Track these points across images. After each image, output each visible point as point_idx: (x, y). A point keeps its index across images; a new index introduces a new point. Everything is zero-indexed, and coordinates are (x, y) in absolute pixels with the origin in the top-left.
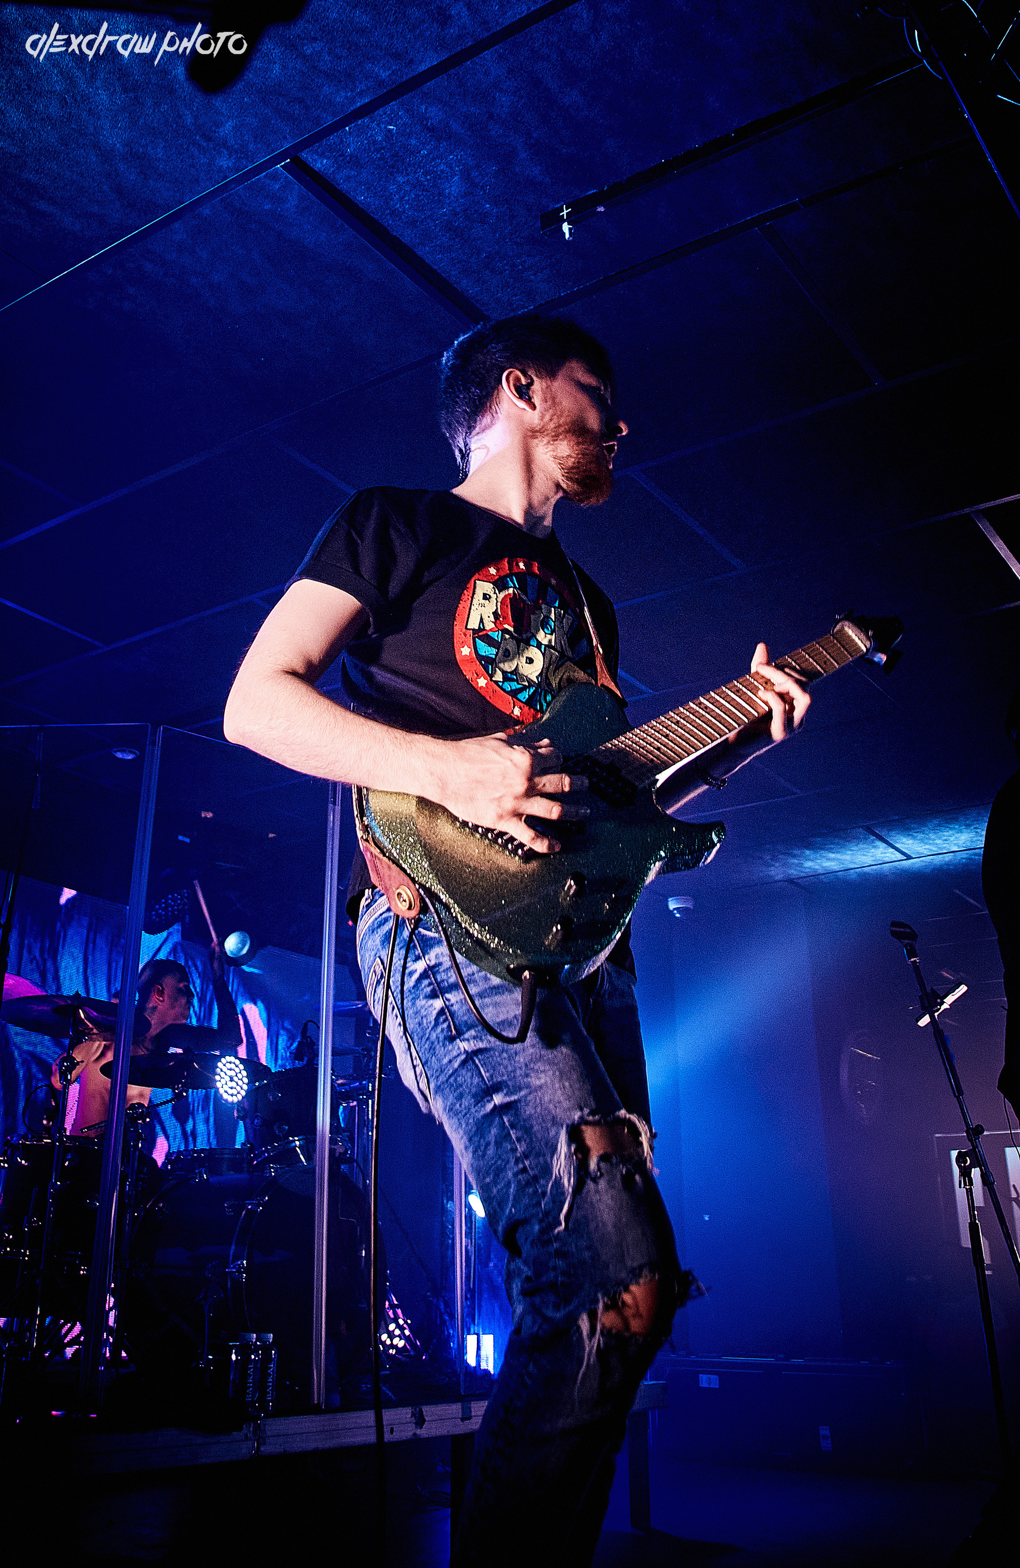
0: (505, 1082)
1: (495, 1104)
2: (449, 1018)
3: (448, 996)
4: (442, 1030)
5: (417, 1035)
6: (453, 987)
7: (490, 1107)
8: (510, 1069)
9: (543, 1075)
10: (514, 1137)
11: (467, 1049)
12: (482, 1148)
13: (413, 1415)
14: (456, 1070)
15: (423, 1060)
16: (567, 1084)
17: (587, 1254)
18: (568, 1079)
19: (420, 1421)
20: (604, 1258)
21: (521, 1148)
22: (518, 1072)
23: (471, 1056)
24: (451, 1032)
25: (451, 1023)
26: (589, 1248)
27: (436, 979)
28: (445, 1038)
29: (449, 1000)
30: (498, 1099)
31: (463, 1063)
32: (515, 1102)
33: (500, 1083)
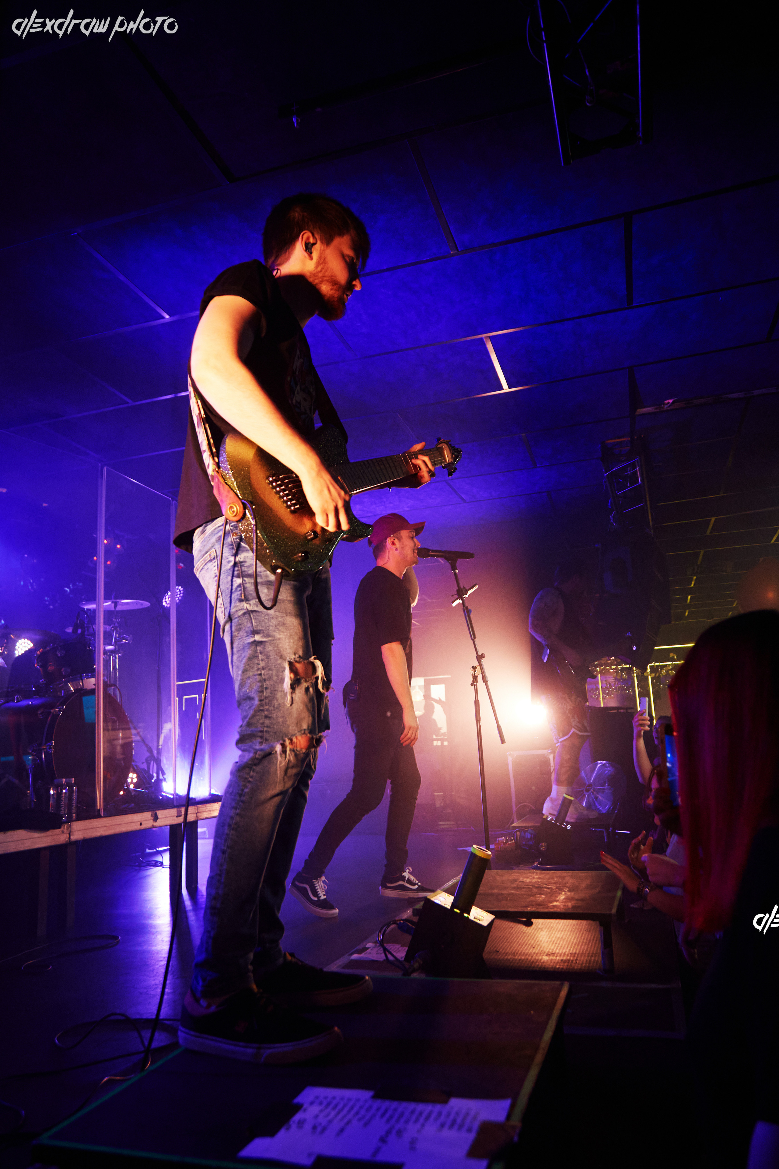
0: (263, 630)
1: (255, 640)
2: (242, 589)
3: (245, 579)
4: (238, 595)
5: (225, 594)
6: (249, 576)
7: (252, 640)
8: (267, 625)
9: (282, 633)
10: (260, 658)
11: (248, 608)
12: (242, 657)
13: (152, 815)
14: (239, 617)
15: (225, 607)
16: (292, 641)
17: (281, 720)
18: (293, 638)
19: (156, 818)
20: (288, 723)
21: (262, 664)
22: (271, 628)
23: (248, 613)
24: (242, 597)
25: (243, 593)
26: (283, 717)
27: (241, 569)
28: (237, 599)
29: (245, 581)
30: (257, 638)
31: (244, 614)
32: (265, 642)
33: (260, 630)
